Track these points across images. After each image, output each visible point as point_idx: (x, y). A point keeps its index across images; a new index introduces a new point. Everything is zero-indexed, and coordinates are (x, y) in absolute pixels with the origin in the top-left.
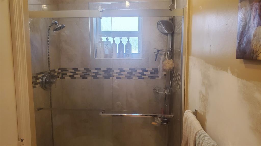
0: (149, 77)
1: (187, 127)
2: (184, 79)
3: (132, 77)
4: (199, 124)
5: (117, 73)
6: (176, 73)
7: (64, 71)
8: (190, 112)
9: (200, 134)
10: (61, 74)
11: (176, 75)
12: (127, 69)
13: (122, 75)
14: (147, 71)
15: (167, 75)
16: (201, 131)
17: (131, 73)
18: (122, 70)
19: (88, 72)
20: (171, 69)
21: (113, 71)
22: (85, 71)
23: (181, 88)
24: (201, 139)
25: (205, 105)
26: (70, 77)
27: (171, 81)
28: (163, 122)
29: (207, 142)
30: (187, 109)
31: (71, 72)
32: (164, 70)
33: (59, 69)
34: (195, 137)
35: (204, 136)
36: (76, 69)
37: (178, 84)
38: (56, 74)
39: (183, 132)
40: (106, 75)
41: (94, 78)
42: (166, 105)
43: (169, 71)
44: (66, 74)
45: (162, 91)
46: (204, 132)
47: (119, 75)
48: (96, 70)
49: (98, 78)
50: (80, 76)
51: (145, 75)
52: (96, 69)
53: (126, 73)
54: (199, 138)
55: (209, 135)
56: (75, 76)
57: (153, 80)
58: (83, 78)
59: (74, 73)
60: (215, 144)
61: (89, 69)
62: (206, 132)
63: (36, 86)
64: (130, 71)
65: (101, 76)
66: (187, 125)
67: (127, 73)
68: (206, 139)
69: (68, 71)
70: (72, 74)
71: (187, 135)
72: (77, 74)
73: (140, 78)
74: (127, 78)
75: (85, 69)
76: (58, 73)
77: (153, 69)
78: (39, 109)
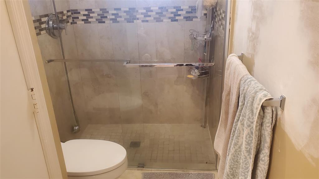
0: (185, 18)
1: (230, 74)
2: (229, 15)
3: (162, 19)
4: (245, 69)
5: (142, 14)
6: (219, 10)
7: (75, 13)
8: (234, 56)
9: (246, 79)
10: (71, 17)
11: (219, 13)
12: (155, 8)
13: (150, 16)
14: (182, 10)
15: (207, 14)
16: (247, 75)
17: (161, 13)
18: (149, 10)
19: (105, 14)
20: (214, 5)
21: (137, 11)
22: (101, 12)
23: (224, 29)
24: (246, 84)
25: (254, 44)
26: (83, 22)
27: (212, 22)
28: (202, 74)
29: (253, 86)
30: (231, 53)
31: (84, 15)
32: (205, 7)
33: (68, 11)
34: (240, 84)
35: (251, 80)
36: (90, 11)
37: (222, 24)
38: (65, 18)
39: (225, 80)
40: (128, 17)
41: (113, 22)
42: (205, 54)
43: (211, 8)
44: (78, 18)
45: (201, 37)
46: (250, 76)
47: (145, 16)
48: (116, 11)
49: (118, 22)
50: (96, 19)
51: (180, 15)
52: (115, 9)
53: (154, 13)
54: (244, 84)
55: (256, 79)
56: (90, 20)
57: (189, 22)
58: (99, 22)
59: (88, 16)
60: (263, 88)
61: (106, 9)
62: (253, 76)
63: (42, 32)
64: (160, 11)
65: (123, 19)
66: (230, 72)
67: (156, 14)
68: (253, 84)
69: (79, 13)
70: (85, 18)
71: (229, 84)
72: (92, 17)
73: (173, 20)
74: (155, 20)
75: (101, 10)
76: (68, 17)
77: (190, 7)
78: (50, 61)
